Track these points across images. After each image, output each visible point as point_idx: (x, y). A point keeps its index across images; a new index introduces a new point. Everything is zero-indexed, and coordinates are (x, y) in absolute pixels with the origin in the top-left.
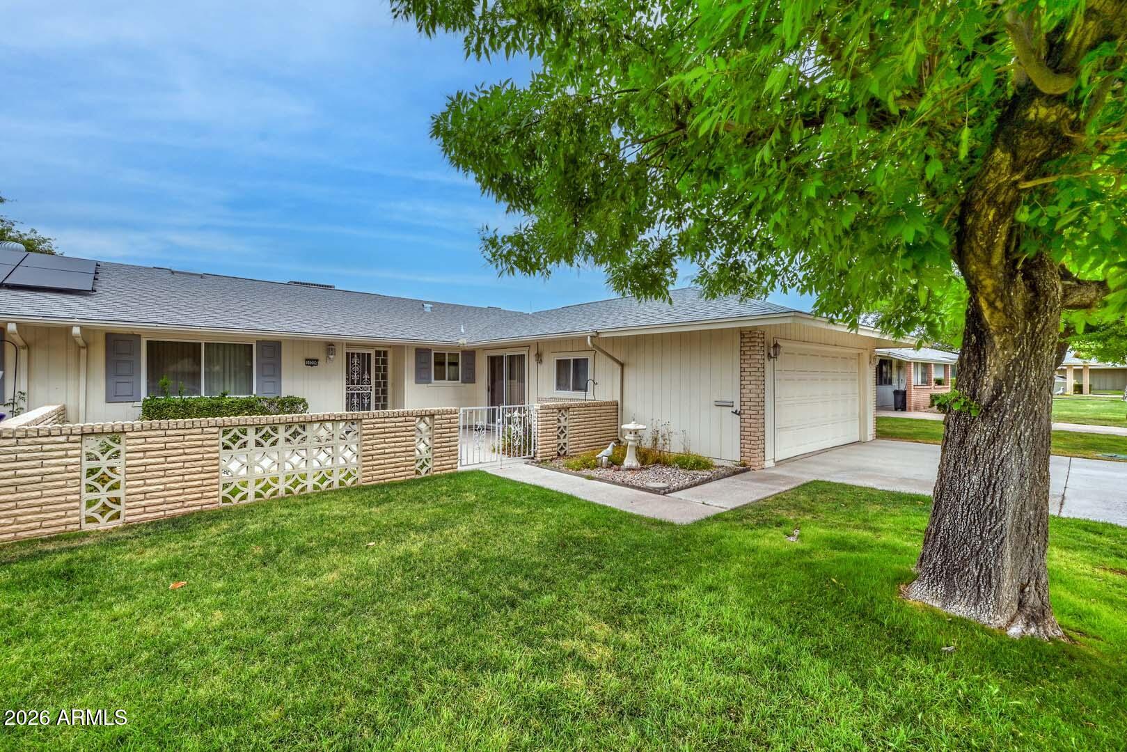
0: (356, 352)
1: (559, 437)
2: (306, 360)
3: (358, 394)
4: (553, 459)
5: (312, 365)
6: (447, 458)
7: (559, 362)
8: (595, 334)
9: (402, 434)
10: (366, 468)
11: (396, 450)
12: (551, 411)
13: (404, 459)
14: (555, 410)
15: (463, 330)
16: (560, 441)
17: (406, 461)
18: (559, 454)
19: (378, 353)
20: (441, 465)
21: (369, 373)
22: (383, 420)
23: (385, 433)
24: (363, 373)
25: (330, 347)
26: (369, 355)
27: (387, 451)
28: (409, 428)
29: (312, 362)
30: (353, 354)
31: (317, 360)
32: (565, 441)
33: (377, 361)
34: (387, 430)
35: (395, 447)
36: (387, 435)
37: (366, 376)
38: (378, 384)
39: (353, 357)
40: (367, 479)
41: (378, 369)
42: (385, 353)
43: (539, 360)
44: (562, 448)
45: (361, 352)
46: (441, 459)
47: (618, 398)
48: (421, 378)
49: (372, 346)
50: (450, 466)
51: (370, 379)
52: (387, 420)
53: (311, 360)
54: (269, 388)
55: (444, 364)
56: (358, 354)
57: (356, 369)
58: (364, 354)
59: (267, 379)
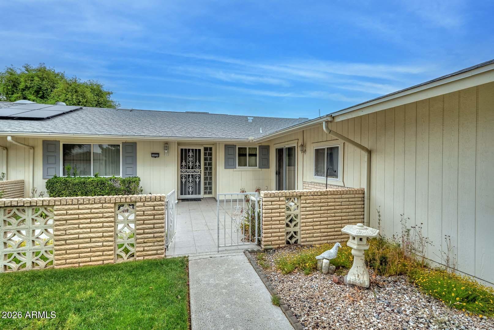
0: (191, 148)
1: (288, 225)
2: (152, 154)
3: (192, 175)
4: (279, 248)
5: (155, 157)
6: (151, 244)
7: (317, 151)
8: (329, 119)
9: (98, 220)
10: (58, 252)
11: (91, 235)
12: (278, 199)
13: (101, 244)
14: (282, 199)
15: (261, 131)
16: (289, 229)
17: (103, 246)
18: (288, 243)
19: (206, 149)
20: (144, 251)
21: (200, 162)
22: (76, 207)
23: (79, 219)
24: (196, 162)
25: (166, 145)
26: (200, 150)
27: (81, 236)
28: (107, 215)
29: (155, 155)
30: (189, 150)
31: (158, 154)
32: (297, 229)
33: (205, 154)
34: (81, 216)
35: (91, 232)
36: (82, 221)
37: (198, 164)
38: (206, 169)
39: (189, 152)
40: (59, 262)
41: (205, 159)
42: (211, 149)
43: (304, 151)
44: (291, 238)
45: (194, 148)
46: (144, 245)
47: (364, 186)
48: (228, 165)
49: (201, 145)
50: (155, 252)
51: (200, 166)
52: (81, 207)
53: (155, 154)
54: (129, 171)
55: (245, 155)
56: (193, 150)
57: (191, 159)
58: (196, 150)
59: (129, 166)
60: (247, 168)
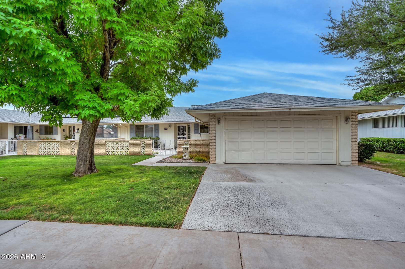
3: (181, 134)
9: (137, 145)
13: (138, 151)
19: (188, 126)
20: (147, 153)
21: (186, 131)
23: (134, 144)
24: (184, 131)
25: (170, 125)
26: (186, 126)
27: (134, 148)
28: (139, 144)
29: (166, 129)
30: (181, 126)
33: (188, 128)
35: (136, 148)
37: (185, 132)
38: (188, 134)
39: (181, 127)
40: (130, 154)
41: (188, 130)
42: (190, 126)
48: (195, 132)
49: (186, 124)
50: (149, 154)
51: (186, 133)
54: (157, 135)
55: (203, 128)
56: (183, 126)
57: (182, 130)
59: (156, 133)
60: (204, 134)
